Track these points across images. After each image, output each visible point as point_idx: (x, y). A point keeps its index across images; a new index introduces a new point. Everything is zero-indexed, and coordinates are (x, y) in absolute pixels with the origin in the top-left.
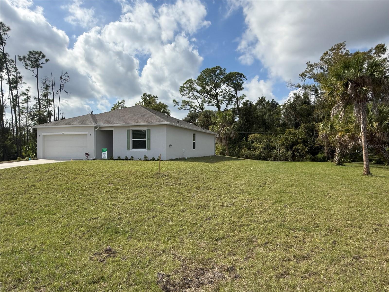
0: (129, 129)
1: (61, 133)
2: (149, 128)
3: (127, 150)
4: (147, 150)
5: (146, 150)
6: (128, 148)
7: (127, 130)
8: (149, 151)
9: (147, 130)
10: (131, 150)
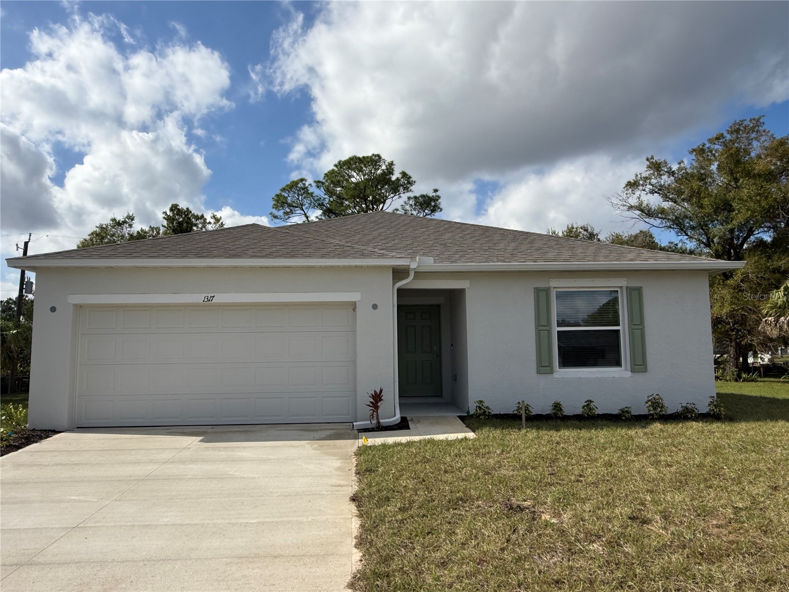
0: (542, 284)
1: (199, 298)
2: (635, 283)
3: (539, 372)
4: (633, 371)
5: (628, 374)
6: (543, 367)
7: (537, 291)
8: (640, 377)
9: (630, 290)
10: (555, 375)
